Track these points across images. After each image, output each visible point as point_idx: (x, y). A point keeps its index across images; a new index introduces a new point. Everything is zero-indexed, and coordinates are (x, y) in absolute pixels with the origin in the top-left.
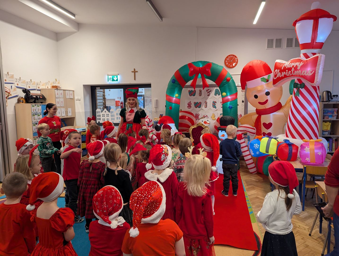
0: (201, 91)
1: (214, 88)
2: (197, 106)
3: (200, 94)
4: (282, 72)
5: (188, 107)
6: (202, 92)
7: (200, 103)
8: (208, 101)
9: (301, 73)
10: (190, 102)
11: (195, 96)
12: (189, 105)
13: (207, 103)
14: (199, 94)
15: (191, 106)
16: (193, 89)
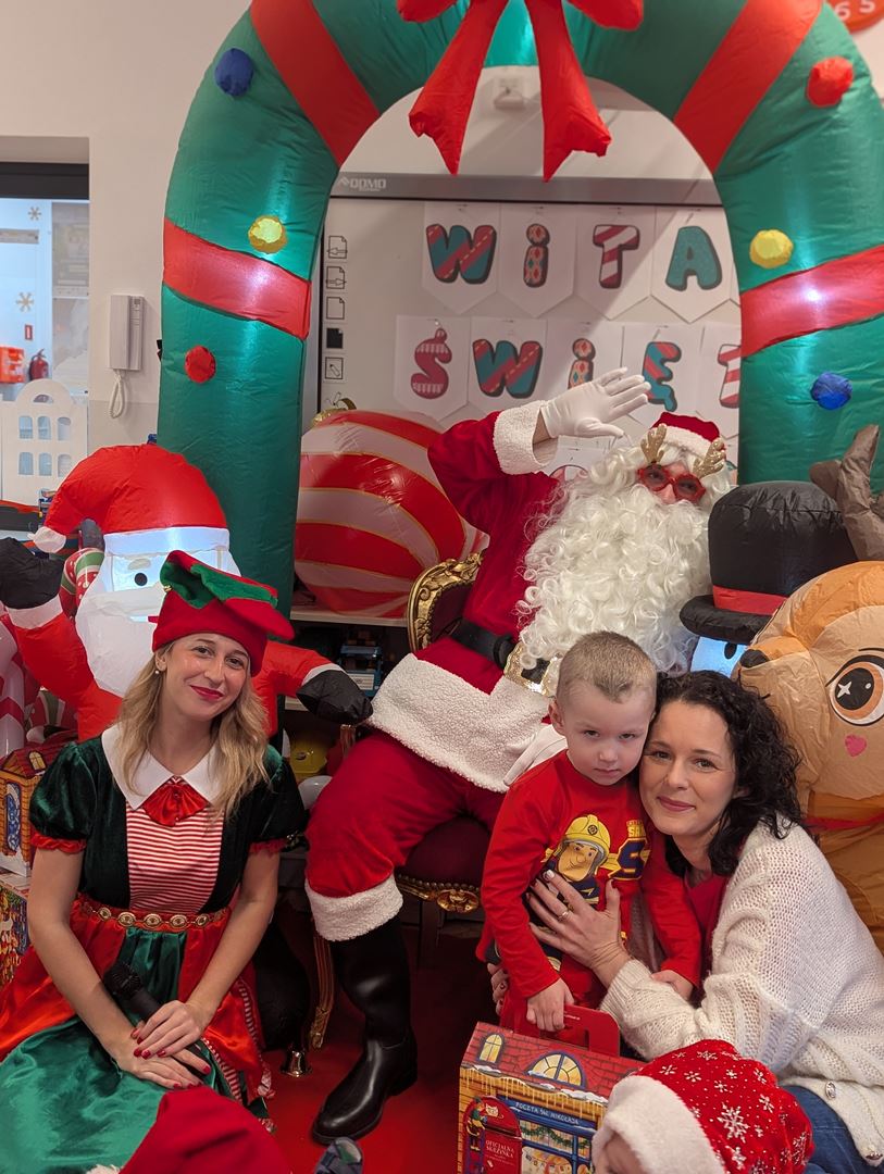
0: (540, 242)
1: (662, 215)
2: (504, 382)
3: (537, 271)
5: (416, 378)
6: (549, 246)
7: (533, 352)
8: (603, 336)
10: (441, 338)
11: (482, 280)
12: (431, 370)
13: (593, 354)
14: (529, 263)
15: (443, 379)
16: (471, 218)
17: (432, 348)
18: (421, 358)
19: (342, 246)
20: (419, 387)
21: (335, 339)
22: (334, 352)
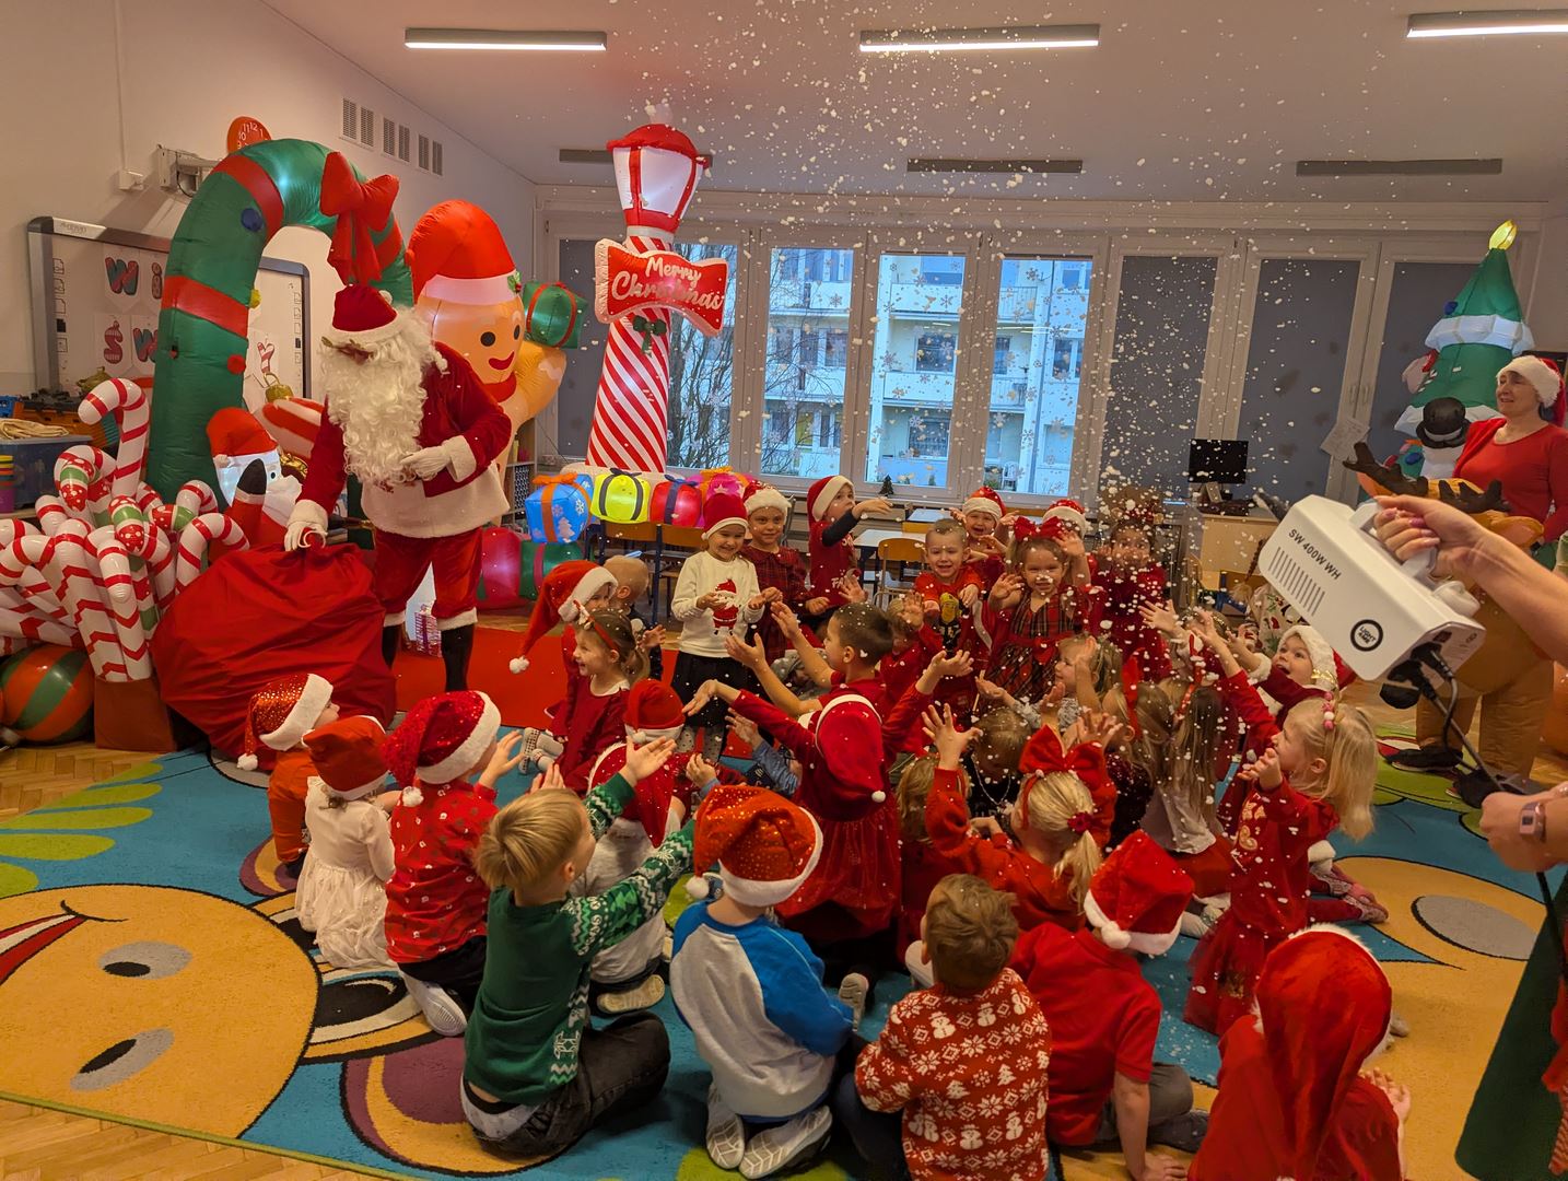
0: (158, 273)
2: (147, 354)
3: (158, 290)
4: (647, 285)
6: (162, 276)
9: (699, 297)
10: (116, 327)
11: (133, 294)
12: (113, 346)
14: (154, 285)
15: (119, 352)
16: (127, 256)
17: (110, 333)
18: (109, 339)
19: (60, 266)
20: (107, 356)
21: (61, 326)
22: (60, 334)
